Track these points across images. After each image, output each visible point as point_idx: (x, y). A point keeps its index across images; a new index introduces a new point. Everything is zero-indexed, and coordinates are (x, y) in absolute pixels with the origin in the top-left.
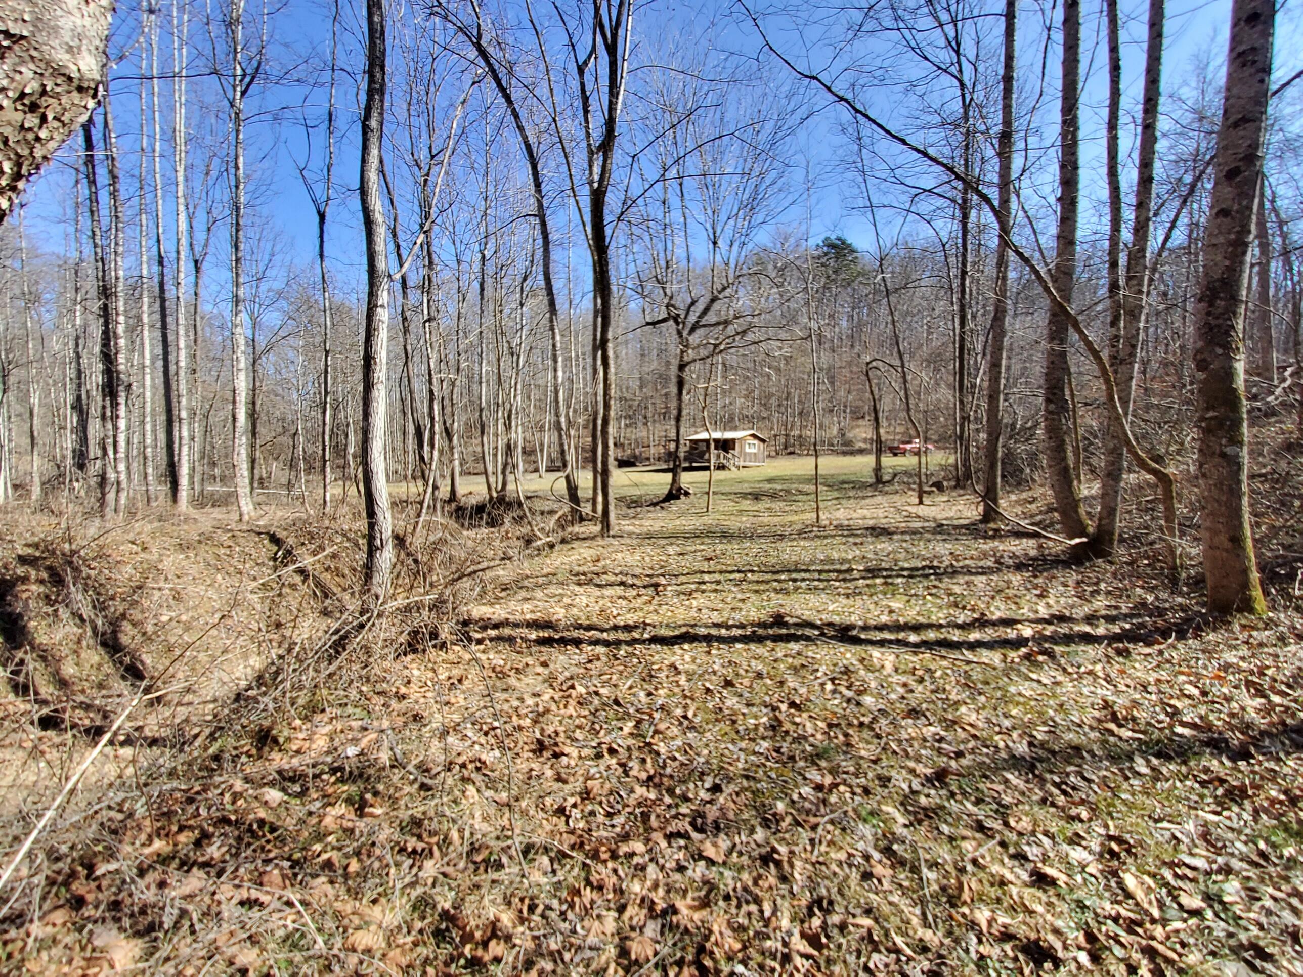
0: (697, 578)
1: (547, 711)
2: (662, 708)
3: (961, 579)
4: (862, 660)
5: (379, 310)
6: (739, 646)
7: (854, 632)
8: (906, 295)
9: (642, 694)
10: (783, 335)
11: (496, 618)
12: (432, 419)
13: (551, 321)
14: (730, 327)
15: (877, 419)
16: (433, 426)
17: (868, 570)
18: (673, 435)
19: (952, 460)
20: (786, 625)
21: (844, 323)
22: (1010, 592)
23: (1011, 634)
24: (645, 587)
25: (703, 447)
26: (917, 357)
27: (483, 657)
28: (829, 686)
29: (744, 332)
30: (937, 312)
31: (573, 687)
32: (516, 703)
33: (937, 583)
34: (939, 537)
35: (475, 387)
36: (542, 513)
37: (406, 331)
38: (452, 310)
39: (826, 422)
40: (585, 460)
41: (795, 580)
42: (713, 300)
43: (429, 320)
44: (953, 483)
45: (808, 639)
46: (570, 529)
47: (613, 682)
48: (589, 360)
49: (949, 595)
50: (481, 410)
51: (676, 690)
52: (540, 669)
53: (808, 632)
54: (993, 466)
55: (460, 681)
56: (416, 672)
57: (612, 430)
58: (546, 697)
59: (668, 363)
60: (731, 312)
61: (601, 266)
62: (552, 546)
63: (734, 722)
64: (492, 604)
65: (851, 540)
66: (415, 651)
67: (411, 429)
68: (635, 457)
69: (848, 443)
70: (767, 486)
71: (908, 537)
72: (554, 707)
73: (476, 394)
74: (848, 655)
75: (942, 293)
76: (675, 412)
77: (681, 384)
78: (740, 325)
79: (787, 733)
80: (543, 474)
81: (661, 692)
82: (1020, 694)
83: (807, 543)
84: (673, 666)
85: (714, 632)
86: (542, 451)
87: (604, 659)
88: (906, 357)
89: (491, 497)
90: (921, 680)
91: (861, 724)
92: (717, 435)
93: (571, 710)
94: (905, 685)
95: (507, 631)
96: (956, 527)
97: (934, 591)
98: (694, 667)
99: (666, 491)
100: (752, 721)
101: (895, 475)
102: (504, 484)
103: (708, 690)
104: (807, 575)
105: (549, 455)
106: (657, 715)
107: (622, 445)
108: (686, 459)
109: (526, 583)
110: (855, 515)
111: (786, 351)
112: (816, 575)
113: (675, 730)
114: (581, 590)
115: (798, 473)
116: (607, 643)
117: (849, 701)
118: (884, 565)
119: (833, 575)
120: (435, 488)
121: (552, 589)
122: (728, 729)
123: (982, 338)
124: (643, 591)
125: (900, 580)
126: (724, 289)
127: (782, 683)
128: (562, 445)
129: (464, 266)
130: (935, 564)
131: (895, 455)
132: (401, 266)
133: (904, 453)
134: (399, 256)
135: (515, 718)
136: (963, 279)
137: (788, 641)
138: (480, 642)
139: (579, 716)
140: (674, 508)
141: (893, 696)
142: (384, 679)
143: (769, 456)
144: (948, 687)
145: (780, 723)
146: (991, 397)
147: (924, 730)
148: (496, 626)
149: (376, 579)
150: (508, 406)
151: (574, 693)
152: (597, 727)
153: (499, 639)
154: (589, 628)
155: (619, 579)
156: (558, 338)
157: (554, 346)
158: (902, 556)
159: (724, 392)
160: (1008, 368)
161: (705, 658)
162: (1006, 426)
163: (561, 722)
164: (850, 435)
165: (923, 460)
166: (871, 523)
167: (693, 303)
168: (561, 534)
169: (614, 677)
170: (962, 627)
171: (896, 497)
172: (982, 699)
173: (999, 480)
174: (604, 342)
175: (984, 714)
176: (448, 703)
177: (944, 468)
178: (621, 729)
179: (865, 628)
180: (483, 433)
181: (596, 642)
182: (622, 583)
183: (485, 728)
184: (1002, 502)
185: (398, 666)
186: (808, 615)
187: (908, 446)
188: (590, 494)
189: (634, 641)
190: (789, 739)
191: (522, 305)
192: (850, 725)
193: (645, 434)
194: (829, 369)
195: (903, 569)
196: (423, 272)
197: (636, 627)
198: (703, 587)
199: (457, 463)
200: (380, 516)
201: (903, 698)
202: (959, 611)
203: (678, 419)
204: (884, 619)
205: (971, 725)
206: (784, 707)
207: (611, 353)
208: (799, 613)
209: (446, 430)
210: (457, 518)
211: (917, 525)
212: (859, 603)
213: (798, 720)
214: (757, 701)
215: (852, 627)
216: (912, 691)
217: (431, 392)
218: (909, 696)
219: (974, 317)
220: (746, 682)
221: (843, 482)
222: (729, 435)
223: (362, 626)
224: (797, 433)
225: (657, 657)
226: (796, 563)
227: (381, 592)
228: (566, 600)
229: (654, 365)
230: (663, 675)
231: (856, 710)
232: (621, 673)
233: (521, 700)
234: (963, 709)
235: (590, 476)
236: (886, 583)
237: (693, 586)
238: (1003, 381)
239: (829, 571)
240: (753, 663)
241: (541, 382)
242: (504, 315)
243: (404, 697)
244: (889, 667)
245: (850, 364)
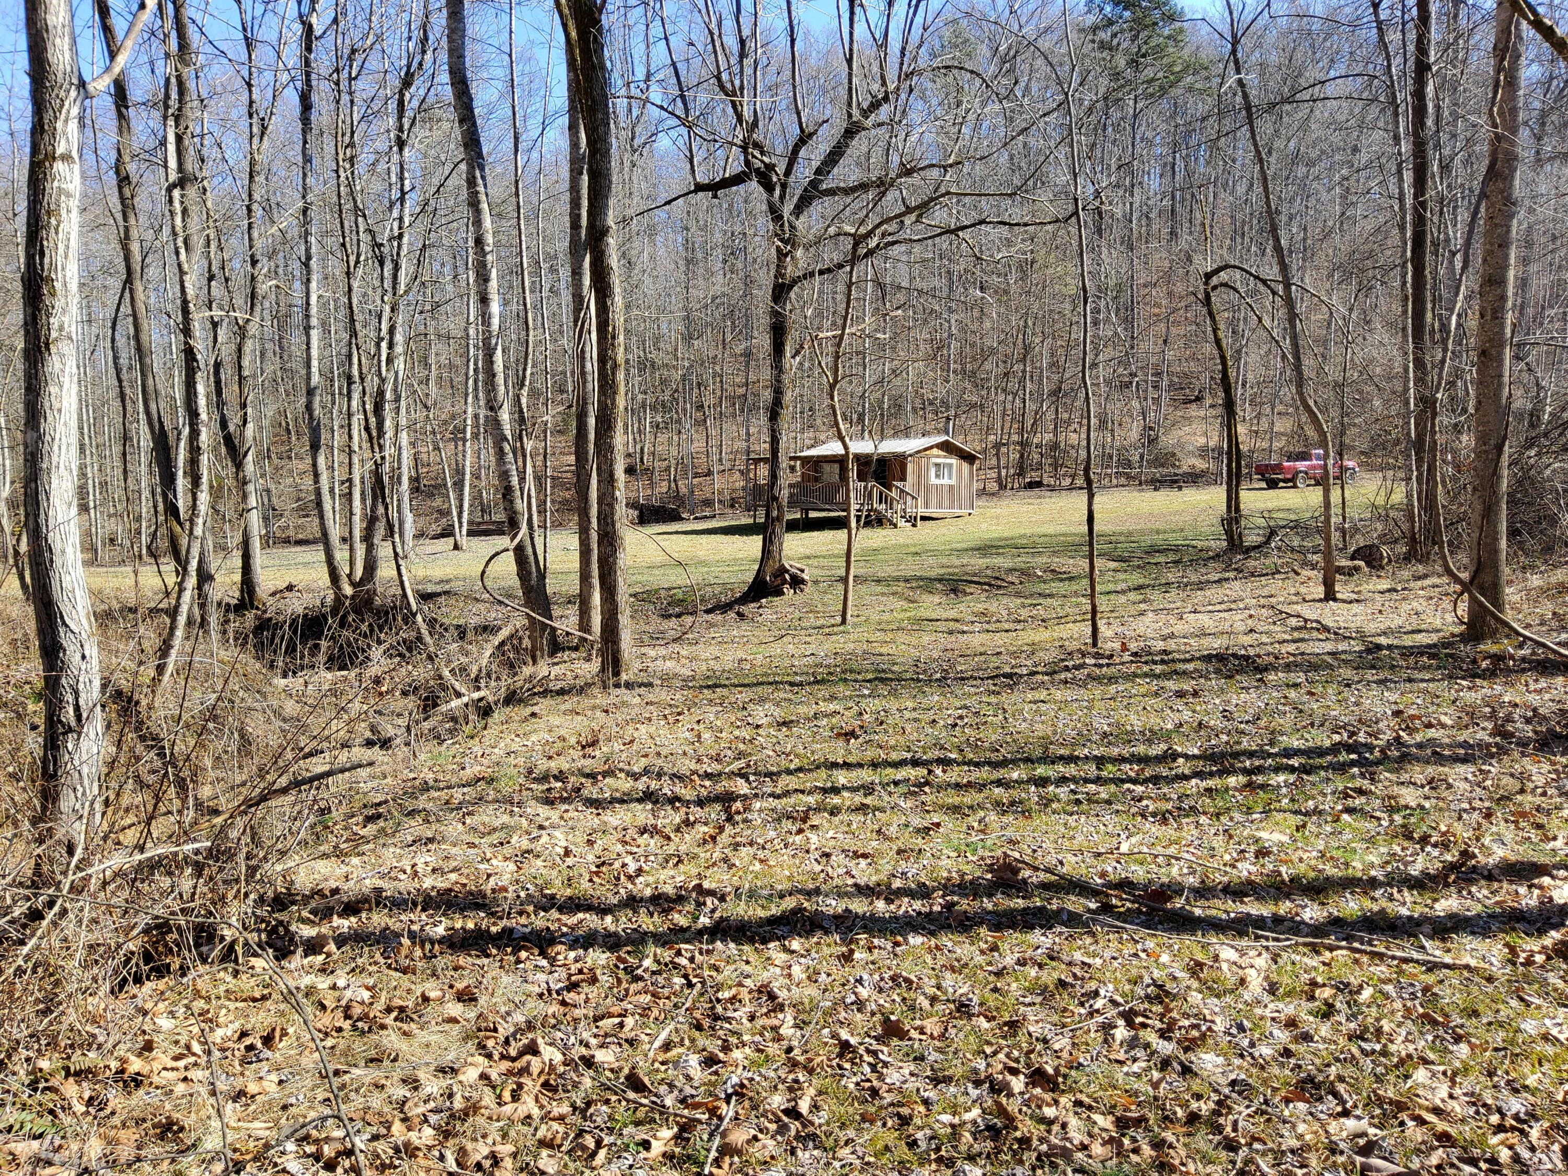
0: (820, 778)
1: (472, 1108)
2: (740, 1092)
3: (1418, 773)
4: (1195, 969)
5: (59, 166)
6: (916, 940)
7: (1179, 903)
8: (1294, 115)
9: (694, 1060)
10: (1016, 213)
11: (351, 889)
12: (193, 414)
13: (471, 182)
14: (891, 195)
15: (1229, 406)
16: (195, 434)
17: (1208, 757)
18: (763, 448)
19: (1399, 496)
20: (1022, 888)
21: (1154, 183)
22: (1528, 801)
23: (1528, 899)
24: (700, 803)
25: (831, 473)
26: (1321, 259)
27: (323, 983)
28: (1121, 1032)
29: (924, 207)
30: (1364, 157)
31: (532, 1049)
32: (401, 1092)
33: (1366, 784)
34: (1370, 675)
35: (295, 339)
36: (462, 633)
37: (127, 206)
38: (236, 154)
39: (1115, 409)
40: (564, 506)
41: (1042, 782)
42: (851, 132)
43: (181, 183)
44: (1402, 549)
45: (1073, 920)
46: (527, 670)
47: (626, 1033)
48: (565, 273)
49: (1392, 810)
50: (310, 392)
51: (773, 1049)
52: (455, 1009)
53: (1075, 904)
54: (1489, 512)
55: (268, 1040)
56: (165, 1023)
57: (619, 440)
58: (471, 1075)
59: (748, 282)
60: (895, 159)
61: (586, 53)
62: (485, 711)
63: (905, 1121)
64: (339, 854)
65: (1171, 685)
66: (161, 971)
67: (144, 439)
68: (678, 497)
69: (1166, 459)
70: (978, 563)
71: (1301, 678)
72: (488, 1099)
73: (297, 351)
74: (1165, 958)
75: (1374, 111)
76: (767, 395)
77: (778, 331)
78: (914, 189)
79: (1025, 1142)
80: (464, 541)
81: (737, 1054)
82: (1546, 1037)
83: (1068, 694)
84: (766, 993)
85: (859, 906)
86: (459, 485)
87: (605, 979)
88: (1295, 262)
89: (339, 599)
90: (1328, 1011)
91: (1193, 1118)
92: (862, 446)
93: (529, 1105)
94: (1291, 1023)
95: (378, 920)
96: (1407, 652)
97: (1358, 802)
98: (812, 991)
99: (750, 577)
100: (946, 1118)
101: (1272, 533)
102: (370, 567)
103: (845, 1046)
104: (1071, 770)
105: (477, 497)
106: (727, 1111)
107: (648, 472)
108: (792, 503)
109: (422, 802)
110: (1179, 628)
111: (1020, 247)
112: (1091, 770)
113: (769, 1145)
114: (554, 815)
115: (1050, 529)
116: (612, 942)
117: (1165, 1064)
118: (1245, 744)
119: (1130, 770)
120: (204, 577)
121: (487, 816)
122: (890, 1137)
123: (1463, 216)
124: (696, 812)
125: (1281, 778)
126: (875, 105)
127: (1013, 1025)
128: (504, 475)
129: (264, 54)
130: (1362, 738)
131: (1273, 485)
132: (113, 55)
133: (1291, 482)
134: (107, 30)
135: (397, 1128)
136: (1420, 82)
137: (1029, 927)
138: (313, 947)
139: (546, 1117)
140: (768, 615)
141: (1265, 1051)
142: (90, 1043)
143: (983, 492)
144: (1386, 1026)
145: (1010, 1122)
146: (1483, 353)
147: (1333, 1127)
148: (351, 909)
149: (67, 802)
150: (372, 383)
151: (536, 1064)
152: (590, 1142)
153: (358, 938)
154: (574, 905)
155: (641, 785)
156: (487, 223)
157: (479, 242)
158: (1286, 721)
159: (880, 346)
160: (1523, 283)
161: (840, 972)
162: (1520, 416)
163: (505, 1136)
164: (1168, 441)
165: (1335, 495)
166: (1216, 644)
167: (804, 138)
168: (506, 681)
169: (630, 1021)
170: (1419, 884)
171: (1274, 585)
172: (1463, 1050)
173: (1503, 543)
174: (598, 234)
175: (1466, 1084)
176: (241, 1093)
177: (1381, 514)
178: (646, 1145)
179: (1203, 892)
180: (315, 447)
181: (587, 941)
182: (649, 796)
183: (328, 1151)
184: (1511, 594)
185: (122, 1006)
186: (1072, 866)
187: (1302, 465)
188: (573, 586)
189: (678, 934)
190: (1030, 1157)
191: (401, 144)
192: (1167, 1120)
193: (698, 445)
194: (1119, 287)
195: (1288, 753)
196: (164, 69)
197: (680, 899)
198: (836, 800)
199: (254, 519)
200: (72, 654)
201: (1287, 1053)
202: (1412, 848)
203: (774, 414)
204: (1247, 869)
205: (1437, 1111)
206: (1018, 1084)
207: (614, 260)
208: (1051, 860)
209: (228, 440)
210: (260, 647)
211: (1320, 647)
212: (1189, 832)
213: (1049, 1112)
214: (957, 1071)
215: (1176, 889)
216: (1307, 1037)
217: (189, 353)
218: (1301, 1048)
219: (1445, 168)
220: (932, 1026)
221: (1154, 550)
222: (891, 446)
223: (36, 915)
224: (1048, 437)
225: (728, 971)
226: (1046, 742)
227: (78, 832)
228: (519, 842)
229: (719, 284)
230: (742, 1013)
231: (1180, 1084)
232: (645, 1011)
233: (413, 1083)
234: (1421, 1075)
235: (574, 542)
236: (1250, 786)
237: (811, 800)
238: (1510, 317)
239: (1122, 760)
240: (949, 980)
241: (454, 326)
242: (360, 168)
243: (137, 1081)
244: (1256, 983)
245: (1168, 276)
